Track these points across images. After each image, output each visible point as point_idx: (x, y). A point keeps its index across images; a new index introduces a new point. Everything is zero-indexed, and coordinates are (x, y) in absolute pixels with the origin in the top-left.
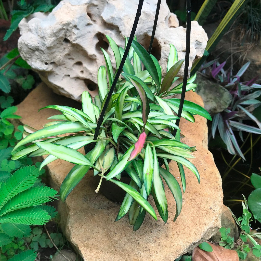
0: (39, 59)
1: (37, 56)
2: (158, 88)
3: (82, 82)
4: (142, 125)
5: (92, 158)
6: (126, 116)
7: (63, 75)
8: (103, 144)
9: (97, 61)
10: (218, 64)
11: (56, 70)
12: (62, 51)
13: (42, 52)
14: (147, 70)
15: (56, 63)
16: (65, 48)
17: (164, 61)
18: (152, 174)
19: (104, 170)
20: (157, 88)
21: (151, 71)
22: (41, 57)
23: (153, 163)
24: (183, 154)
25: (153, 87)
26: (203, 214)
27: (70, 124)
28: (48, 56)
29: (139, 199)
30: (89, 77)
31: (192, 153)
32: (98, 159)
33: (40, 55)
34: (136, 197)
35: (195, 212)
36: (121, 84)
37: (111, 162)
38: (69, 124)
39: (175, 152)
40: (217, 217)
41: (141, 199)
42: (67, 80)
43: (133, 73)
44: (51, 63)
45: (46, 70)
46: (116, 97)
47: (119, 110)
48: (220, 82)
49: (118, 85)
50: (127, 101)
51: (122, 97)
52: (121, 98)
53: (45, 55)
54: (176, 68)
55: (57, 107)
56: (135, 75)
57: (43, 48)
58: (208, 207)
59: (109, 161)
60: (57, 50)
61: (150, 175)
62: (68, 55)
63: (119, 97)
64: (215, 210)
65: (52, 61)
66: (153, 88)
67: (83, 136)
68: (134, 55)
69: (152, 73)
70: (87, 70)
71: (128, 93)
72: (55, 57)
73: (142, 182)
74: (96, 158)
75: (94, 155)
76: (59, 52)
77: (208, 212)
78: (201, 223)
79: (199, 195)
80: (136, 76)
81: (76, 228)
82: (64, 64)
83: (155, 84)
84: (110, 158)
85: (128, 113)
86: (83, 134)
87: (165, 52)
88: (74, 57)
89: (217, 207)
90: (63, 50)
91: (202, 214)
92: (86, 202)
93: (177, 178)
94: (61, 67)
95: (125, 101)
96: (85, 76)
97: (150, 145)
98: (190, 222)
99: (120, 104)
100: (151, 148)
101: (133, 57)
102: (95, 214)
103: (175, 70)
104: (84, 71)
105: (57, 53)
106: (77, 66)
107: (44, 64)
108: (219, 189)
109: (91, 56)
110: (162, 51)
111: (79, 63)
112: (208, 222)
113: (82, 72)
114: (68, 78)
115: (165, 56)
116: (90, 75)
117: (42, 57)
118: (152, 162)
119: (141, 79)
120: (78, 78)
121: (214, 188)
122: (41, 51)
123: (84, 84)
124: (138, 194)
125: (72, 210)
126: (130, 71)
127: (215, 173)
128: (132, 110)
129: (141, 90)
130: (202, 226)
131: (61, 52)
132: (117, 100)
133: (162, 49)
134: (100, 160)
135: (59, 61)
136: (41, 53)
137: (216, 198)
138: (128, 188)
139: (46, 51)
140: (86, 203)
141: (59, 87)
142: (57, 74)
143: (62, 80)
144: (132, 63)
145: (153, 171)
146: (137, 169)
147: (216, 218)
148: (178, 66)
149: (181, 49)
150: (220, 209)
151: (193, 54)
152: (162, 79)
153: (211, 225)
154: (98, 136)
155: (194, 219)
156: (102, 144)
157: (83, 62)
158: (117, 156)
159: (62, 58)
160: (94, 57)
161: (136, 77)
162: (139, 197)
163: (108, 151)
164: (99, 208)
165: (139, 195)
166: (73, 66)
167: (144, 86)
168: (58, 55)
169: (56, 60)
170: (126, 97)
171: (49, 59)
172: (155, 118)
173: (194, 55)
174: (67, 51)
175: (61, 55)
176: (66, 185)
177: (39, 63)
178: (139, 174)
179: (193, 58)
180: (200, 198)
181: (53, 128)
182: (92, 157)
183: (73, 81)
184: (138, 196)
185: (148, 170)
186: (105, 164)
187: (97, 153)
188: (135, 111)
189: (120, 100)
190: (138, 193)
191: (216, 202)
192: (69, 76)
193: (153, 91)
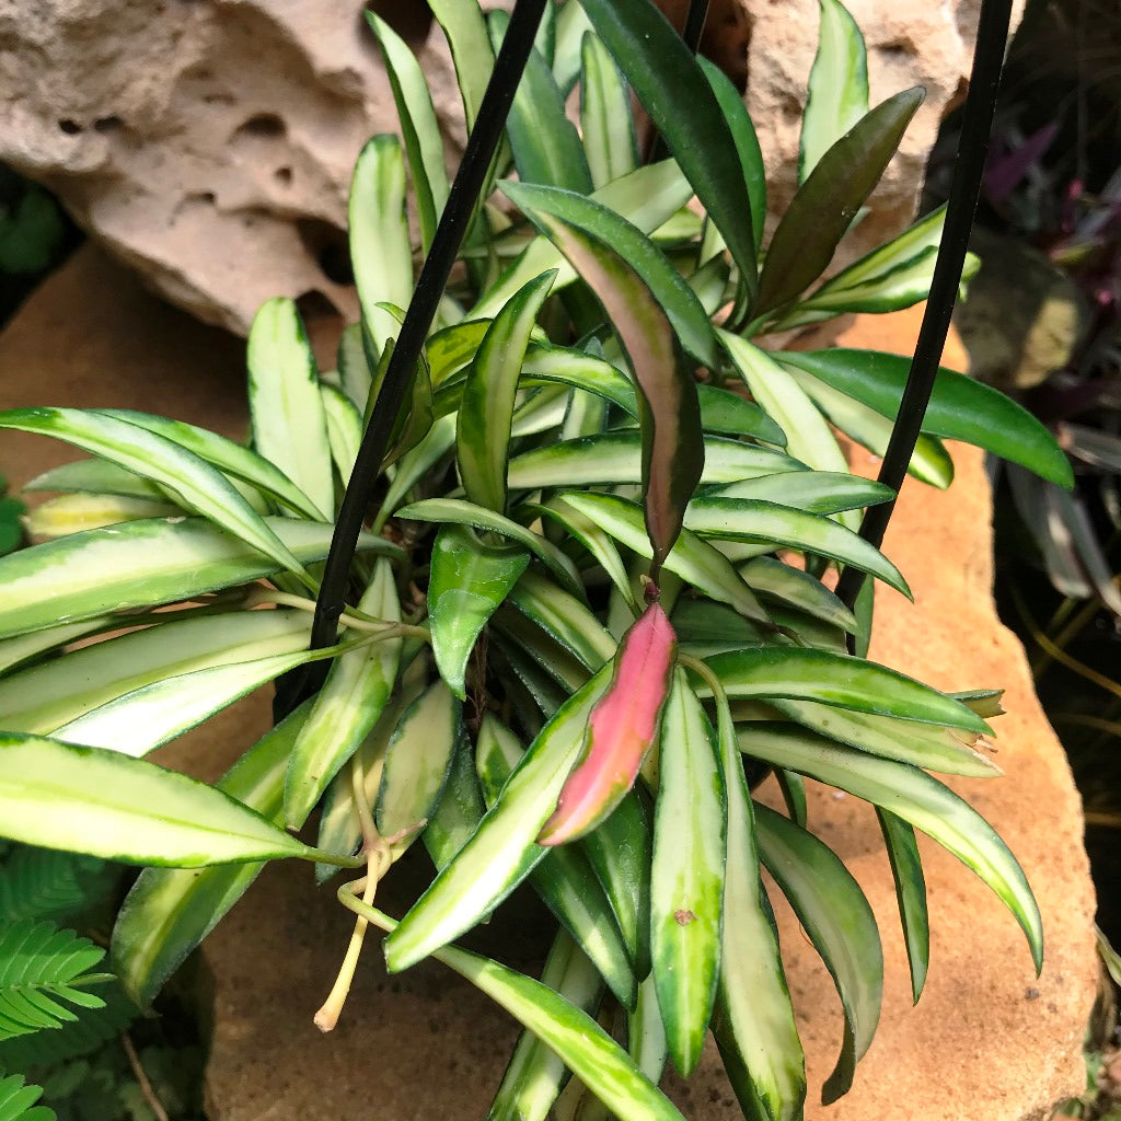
0: (25, 102)
1: (11, 78)
2: (742, 277)
3: (286, 233)
4: (643, 546)
5: (305, 763)
6: (531, 474)
7: (178, 195)
8: (379, 666)
9: (371, 108)
10: (1017, 140)
11: (136, 169)
12: (163, 51)
13: (34, 56)
14: (672, 162)
15: (132, 123)
16: (176, 36)
17: (773, 109)
18: (714, 923)
19: (380, 855)
20: (734, 277)
21: (699, 168)
22: (33, 87)
23: (717, 831)
24: (920, 748)
25: (705, 274)
26: (987, 1028)
27: (151, 536)
28: (77, 81)
29: (621, 1089)
30: (323, 207)
31: (979, 742)
32: (346, 770)
33: (30, 72)
34: (595, 1074)
35: (940, 1009)
36: (505, 250)
37: (433, 785)
38: (141, 534)
39: (858, 727)
40: (1068, 1043)
41: (634, 1093)
42: (196, 222)
43: (581, 180)
44: (104, 125)
45: (71, 167)
46: (465, 348)
47: (483, 437)
48: (1022, 232)
49: (483, 259)
50: (535, 377)
51: (503, 350)
52: (492, 357)
53: (61, 76)
54: (868, 147)
55: (59, 422)
56: (593, 197)
57: (41, 32)
58: (1017, 984)
59: (421, 782)
60: (132, 45)
61: (701, 922)
62: (200, 73)
63: (480, 352)
64: (1059, 1003)
65: (104, 113)
66: (707, 283)
67: (245, 610)
68: (590, 63)
69: (703, 177)
70: (312, 167)
71: (541, 319)
72: (124, 87)
73: (640, 964)
74: (332, 765)
75: (313, 744)
76: (144, 58)
77: (1018, 1016)
78: (975, 1087)
79: (961, 906)
80: (600, 202)
81: (252, 1096)
82: (180, 130)
83: (722, 253)
84: (423, 761)
85: (547, 452)
86: (245, 599)
87: (775, 53)
88: (235, 90)
89: (1066, 985)
90: (166, 44)
91: (982, 1026)
92: (305, 944)
93: (830, 800)
94: (164, 149)
95: (522, 377)
96: (298, 197)
97: (695, 680)
98: (908, 1079)
99: (488, 401)
100: (698, 707)
101: (579, 79)
102: (360, 1022)
103: (858, 161)
104: (297, 173)
105: (127, 65)
106: (256, 145)
107: (55, 127)
108: (1069, 861)
109: (333, 76)
110: (756, 44)
111: (267, 126)
112: (1020, 1078)
113: (285, 174)
114: (208, 211)
115: (773, 77)
116: (329, 196)
117: (42, 85)
118: (711, 821)
119: (636, 218)
120: (258, 213)
121: (1042, 858)
122: (32, 46)
123: (298, 246)
124: (614, 1054)
125: (231, 986)
126: (563, 165)
127: (1045, 764)
128: (572, 432)
129: (638, 316)
130: (982, 1104)
131: (155, 60)
132: (472, 371)
133: (757, 33)
134: (358, 775)
135: (146, 112)
136: (33, 65)
137: (1058, 919)
138: (542, 1005)
139: (57, 51)
140: (307, 952)
141: (157, 267)
142: (140, 191)
143: (172, 223)
144: (571, 114)
145: (720, 891)
146: (605, 862)
147: (1063, 1054)
148: (879, 136)
149: (874, 36)
150: (1082, 994)
151: (946, 65)
152: (771, 225)
153: (1035, 1097)
154: (342, 617)
155: (934, 1059)
156: (371, 664)
157: (289, 118)
158: (474, 742)
159: (162, 95)
160: (353, 87)
161: (601, 208)
162: (620, 1077)
163: (414, 706)
164: (380, 988)
165: (618, 1065)
166: (231, 141)
167: (655, 272)
168: (139, 77)
169: (127, 105)
170: (532, 347)
171: (83, 100)
172: (731, 494)
173: (949, 70)
174: (189, 54)
175: (154, 78)
176: (152, 920)
177: (24, 124)
178: (621, 904)
179: (943, 88)
180: (966, 920)
181: (30, 573)
182: (300, 758)
183: (236, 231)
184: (612, 1072)
185: (681, 880)
186: (390, 801)
187: (335, 729)
188: (595, 439)
189: (488, 374)
190: (613, 1045)
191: (1061, 952)
192: (209, 198)
193: (709, 302)
